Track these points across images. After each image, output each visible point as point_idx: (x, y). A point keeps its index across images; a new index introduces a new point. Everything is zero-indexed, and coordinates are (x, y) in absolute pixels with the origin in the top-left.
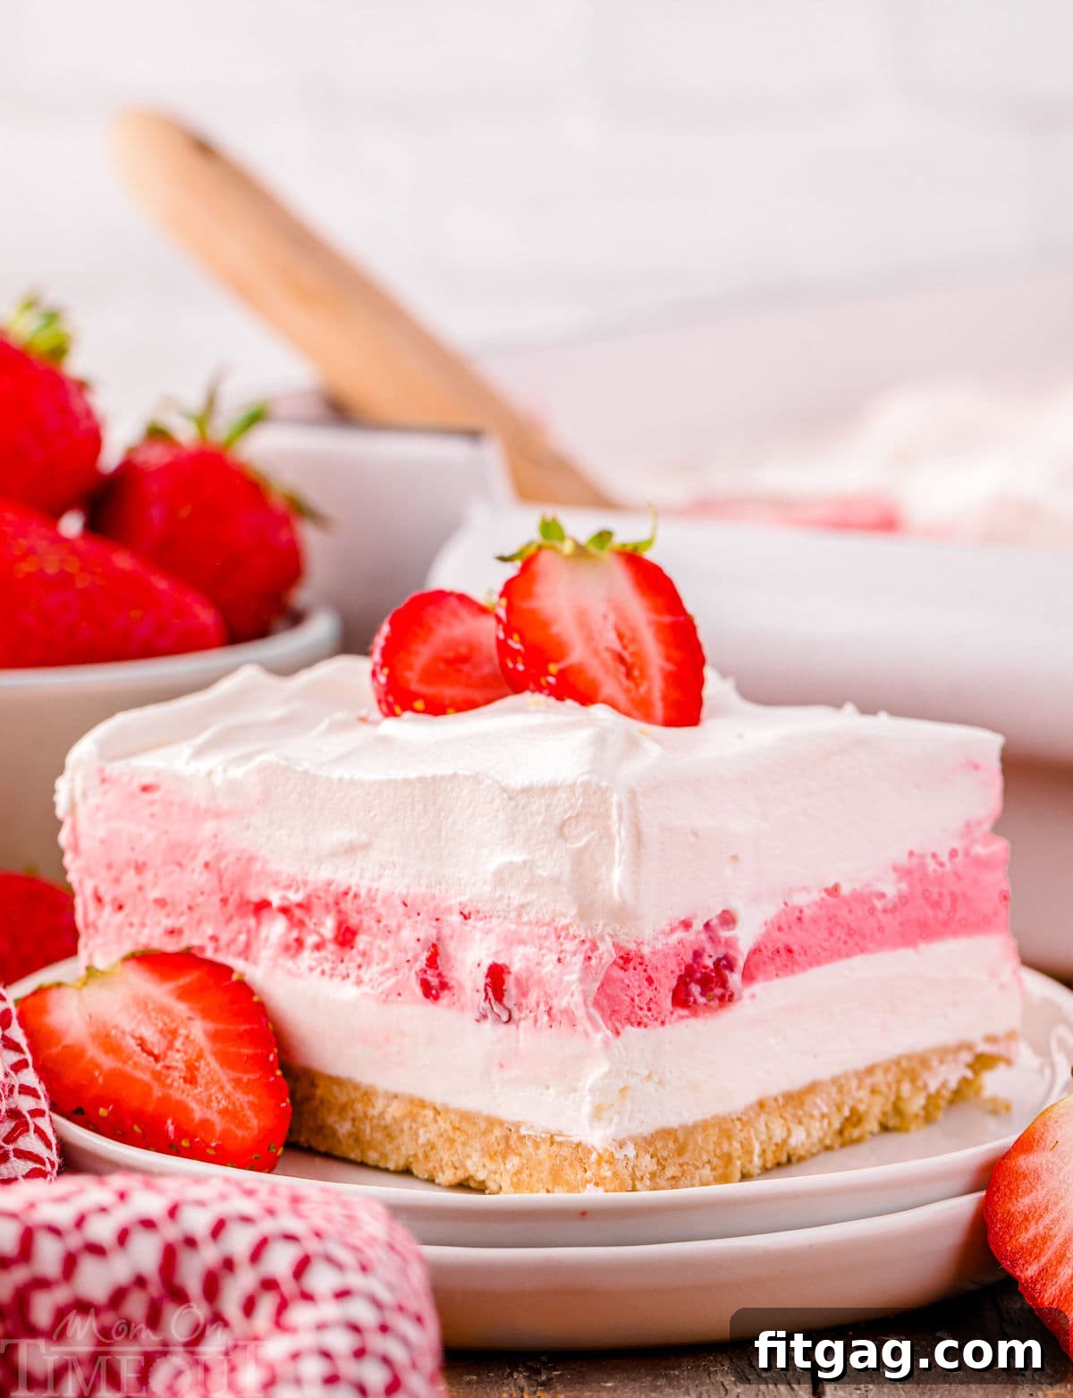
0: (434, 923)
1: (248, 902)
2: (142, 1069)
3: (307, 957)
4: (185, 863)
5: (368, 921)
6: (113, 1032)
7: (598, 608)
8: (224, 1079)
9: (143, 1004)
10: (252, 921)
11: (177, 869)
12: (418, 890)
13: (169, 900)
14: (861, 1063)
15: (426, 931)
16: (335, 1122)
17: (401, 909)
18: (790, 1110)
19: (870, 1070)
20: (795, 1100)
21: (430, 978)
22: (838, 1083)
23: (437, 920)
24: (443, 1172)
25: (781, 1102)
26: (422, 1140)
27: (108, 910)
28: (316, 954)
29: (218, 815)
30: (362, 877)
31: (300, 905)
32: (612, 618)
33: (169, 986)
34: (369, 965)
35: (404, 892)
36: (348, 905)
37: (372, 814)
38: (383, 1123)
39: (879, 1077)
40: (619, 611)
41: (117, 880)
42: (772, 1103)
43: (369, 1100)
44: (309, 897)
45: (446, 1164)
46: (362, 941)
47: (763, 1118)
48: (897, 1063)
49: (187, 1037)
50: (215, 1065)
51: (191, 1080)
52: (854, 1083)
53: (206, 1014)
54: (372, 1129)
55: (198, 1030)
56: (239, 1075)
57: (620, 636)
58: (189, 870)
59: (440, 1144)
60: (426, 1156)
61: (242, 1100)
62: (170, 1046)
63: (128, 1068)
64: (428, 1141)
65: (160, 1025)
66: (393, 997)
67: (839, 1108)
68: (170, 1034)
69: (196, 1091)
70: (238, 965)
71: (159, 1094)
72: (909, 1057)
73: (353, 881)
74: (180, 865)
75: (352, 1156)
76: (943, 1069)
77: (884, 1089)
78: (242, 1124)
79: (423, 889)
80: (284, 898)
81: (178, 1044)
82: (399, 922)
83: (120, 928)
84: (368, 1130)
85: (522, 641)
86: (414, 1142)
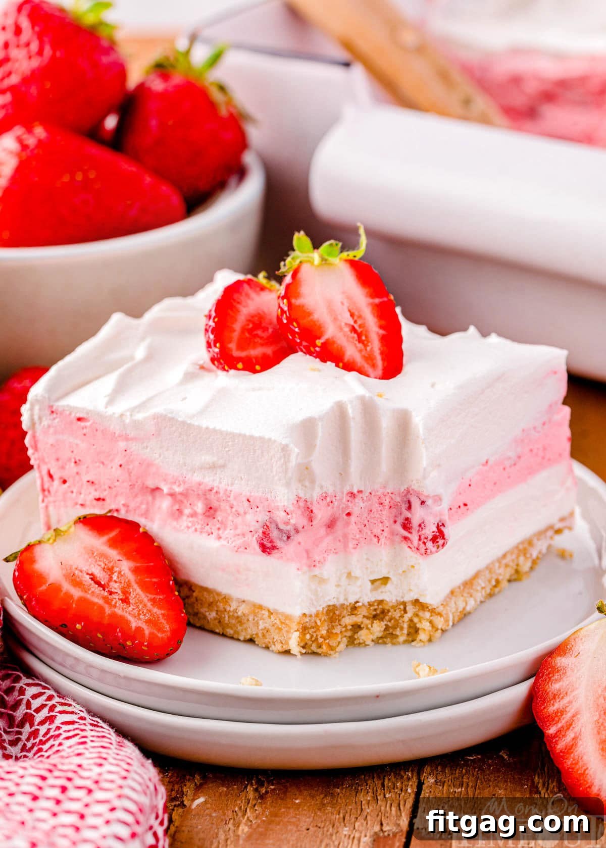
0: (268, 513)
1: (147, 487)
2: (96, 596)
3: (185, 521)
4: (106, 462)
5: (224, 505)
6: (77, 572)
7: (338, 298)
8: (146, 600)
9: (91, 552)
10: (150, 498)
11: (101, 466)
12: (256, 494)
13: (96, 482)
14: (500, 553)
15: (263, 517)
16: (206, 612)
17: (246, 503)
18: (466, 590)
19: (504, 556)
20: (468, 584)
21: (265, 543)
22: (489, 568)
23: (269, 512)
24: (274, 645)
25: (462, 588)
26: (261, 626)
27: (57, 483)
28: (191, 519)
29: (127, 439)
30: (220, 483)
31: (181, 494)
32: (346, 304)
33: (105, 538)
34: (225, 529)
35: (248, 494)
36: (212, 496)
37: (227, 449)
38: (236, 615)
39: (508, 559)
40: (349, 298)
41: (63, 468)
42: (457, 590)
43: (227, 602)
44: (187, 490)
45: (277, 641)
46: (219, 516)
47: (454, 599)
48: (517, 547)
49: (120, 572)
50: (139, 591)
51: (125, 601)
52: (497, 565)
53: (128, 556)
54: (229, 617)
55: (125, 567)
56: (153, 596)
57: (352, 315)
58: (109, 467)
59: (272, 629)
60: (264, 636)
61: (158, 613)
62: (110, 579)
63: (88, 596)
64: (265, 628)
65: (103, 565)
66: (242, 549)
67: (490, 581)
68: (110, 570)
69: (130, 609)
70: (141, 521)
71: (109, 612)
72: (522, 543)
73: (216, 484)
74: (103, 463)
75: (217, 631)
76: (539, 543)
77: (511, 564)
78: (160, 630)
79: (260, 494)
80: (170, 488)
81: (115, 577)
82: (245, 510)
83: (65, 493)
84: (227, 618)
85: (299, 326)
86: (256, 627)
